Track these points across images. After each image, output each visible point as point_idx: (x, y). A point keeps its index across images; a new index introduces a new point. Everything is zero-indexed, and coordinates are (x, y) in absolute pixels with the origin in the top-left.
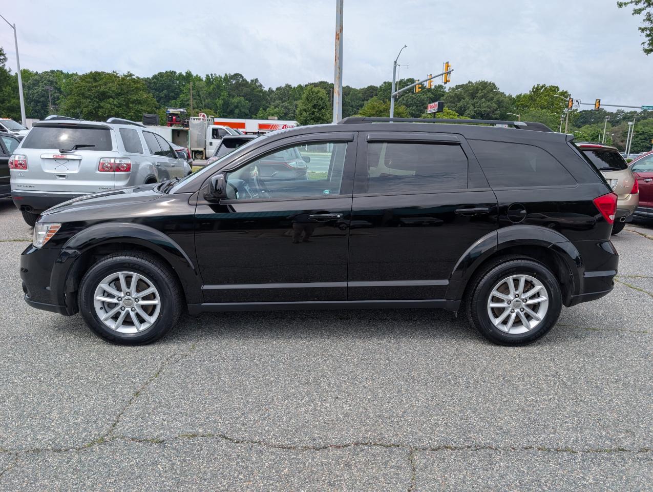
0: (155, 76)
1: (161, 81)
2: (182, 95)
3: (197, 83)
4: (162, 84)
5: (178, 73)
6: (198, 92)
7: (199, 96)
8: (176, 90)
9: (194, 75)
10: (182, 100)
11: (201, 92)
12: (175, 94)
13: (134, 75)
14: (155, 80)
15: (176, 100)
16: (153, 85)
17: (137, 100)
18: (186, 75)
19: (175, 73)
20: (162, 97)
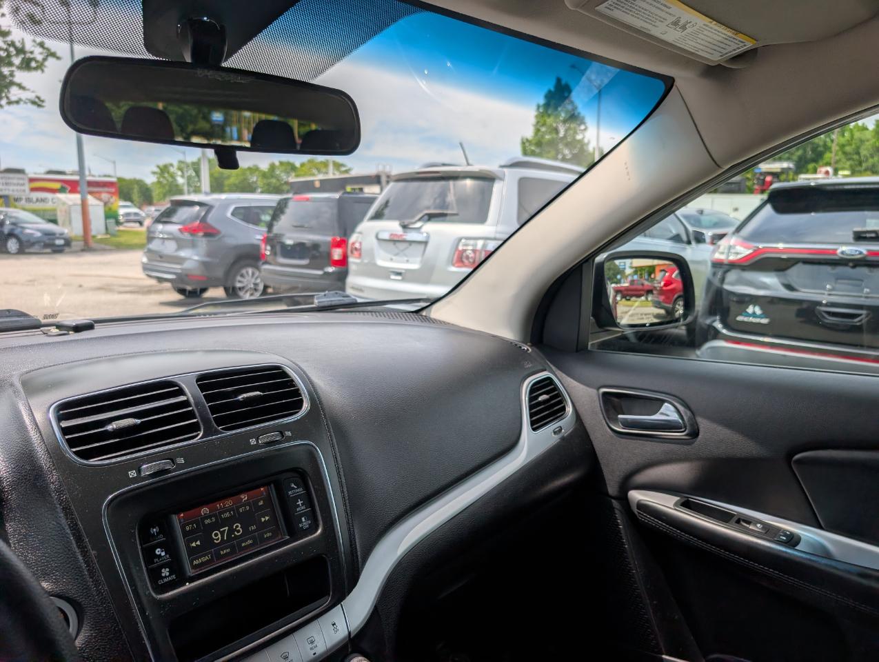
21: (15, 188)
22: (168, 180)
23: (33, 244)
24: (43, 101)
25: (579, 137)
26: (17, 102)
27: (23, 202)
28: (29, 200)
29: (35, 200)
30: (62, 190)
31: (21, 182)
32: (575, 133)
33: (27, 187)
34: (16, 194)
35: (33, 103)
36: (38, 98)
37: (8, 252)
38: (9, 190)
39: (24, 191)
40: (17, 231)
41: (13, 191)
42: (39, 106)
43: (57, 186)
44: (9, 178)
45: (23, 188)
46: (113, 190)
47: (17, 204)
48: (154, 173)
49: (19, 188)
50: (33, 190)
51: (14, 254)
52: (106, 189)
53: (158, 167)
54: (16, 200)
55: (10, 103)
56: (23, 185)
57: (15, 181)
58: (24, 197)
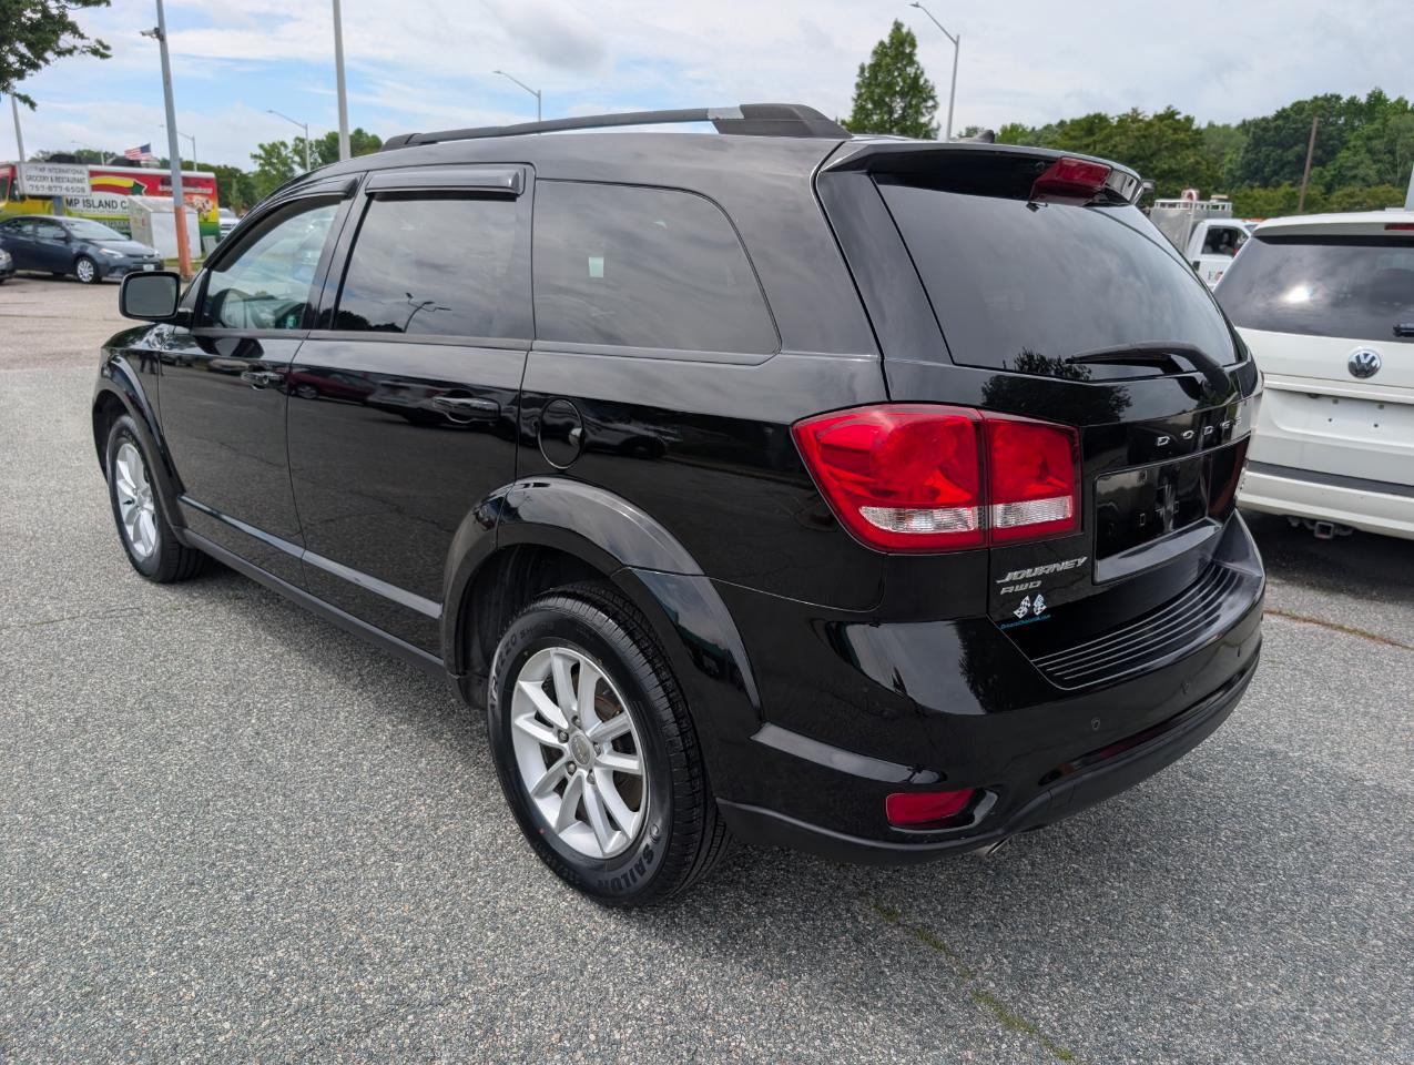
0: (1284, 110)
1: (1295, 122)
2: (1344, 154)
3: (1393, 120)
4: (1296, 130)
5: (1345, 98)
6: (1393, 142)
7: (1392, 152)
8: (1331, 142)
9: (1392, 97)
10: (1341, 166)
11: (1400, 141)
12: (1324, 151)
13: (1178, 113)
14: (1280, 122)
15: (1324, 167)
16: (1272, 133)
17: (1171, 171)
18: (1369, 102)
19: (1338, 98)
20: (1289, 162)
21: (69, 185)
22: (277, 170)
23: (113, 270)
24: (107, 48)
25: (923, 120)
26: (70, 52)
27: (80, 206)
28: (88, 203)
29: (96, 204)
30: (135, 190)
31: (80, 176)
32: (919, 113)
33: (87, 185)
34: (71, 195)
35: (95, 52)
36: (100, 43)
37: (79, 281)
38: (61, 187)
39: (83, 190)
40: (90, 251)
41: (67, 189)
42: (104, 56)
43: (129, 183)
44: (64, 171)
45: (80, 185)
46: (210, 191)
47: (71, 208)
48: (255, 157)
49: (75, 185)
50: (96, 188)
51: (87, 283)
52: (200, 190)
53: (261, 146)
54: (70, 203)
55: (60, 53)
56: (80, 181)
57: (70, 176)
58: (81, 199)
